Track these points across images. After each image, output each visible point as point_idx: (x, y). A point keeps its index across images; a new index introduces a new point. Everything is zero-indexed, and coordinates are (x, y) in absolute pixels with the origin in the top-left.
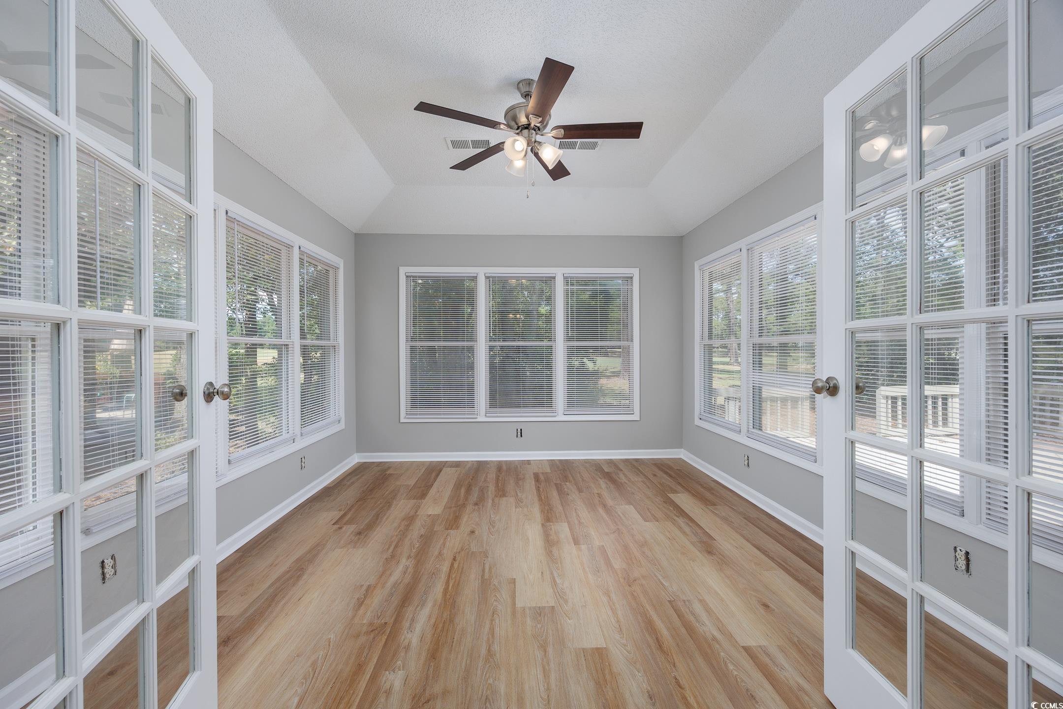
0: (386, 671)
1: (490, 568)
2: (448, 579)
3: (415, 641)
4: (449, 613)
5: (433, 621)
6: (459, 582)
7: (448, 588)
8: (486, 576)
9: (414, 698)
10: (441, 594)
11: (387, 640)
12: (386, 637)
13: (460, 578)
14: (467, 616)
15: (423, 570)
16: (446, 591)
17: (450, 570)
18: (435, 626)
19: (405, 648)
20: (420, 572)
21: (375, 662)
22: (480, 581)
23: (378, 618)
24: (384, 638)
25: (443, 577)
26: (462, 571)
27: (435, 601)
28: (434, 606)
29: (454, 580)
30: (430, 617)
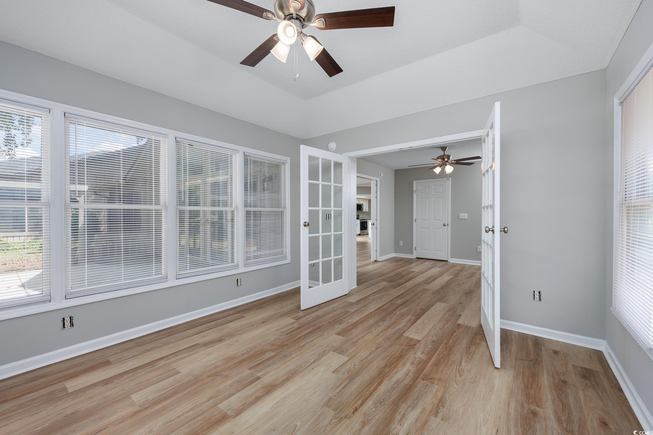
0: (424, 359)
1: (338, 387)
2: (372, 392)
3: (408, 365)
4: (385, 370)
5: (396, 370)
6: (367, 386)
7: (377, 385)
8: (347, 381)
9: (414, 348)
10: (384, 383)
11: (423, 371)
12: (423, 372)
13: (364, 389)
14: (376, 365)
15: (387, 411)
16: (380, 384)
17: (366, 400)
18: (396, 367)
19: (414, 364)
20: (391, 409)
21: (429, 364)
22: (354, 380)
23: (427, 385)
24: (424, 372)
25: (375, 396)
26: (359, 394)
27: (389, 380)
28: (392, 378)
29: (370, 389)
30: (397, 372)
